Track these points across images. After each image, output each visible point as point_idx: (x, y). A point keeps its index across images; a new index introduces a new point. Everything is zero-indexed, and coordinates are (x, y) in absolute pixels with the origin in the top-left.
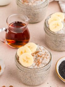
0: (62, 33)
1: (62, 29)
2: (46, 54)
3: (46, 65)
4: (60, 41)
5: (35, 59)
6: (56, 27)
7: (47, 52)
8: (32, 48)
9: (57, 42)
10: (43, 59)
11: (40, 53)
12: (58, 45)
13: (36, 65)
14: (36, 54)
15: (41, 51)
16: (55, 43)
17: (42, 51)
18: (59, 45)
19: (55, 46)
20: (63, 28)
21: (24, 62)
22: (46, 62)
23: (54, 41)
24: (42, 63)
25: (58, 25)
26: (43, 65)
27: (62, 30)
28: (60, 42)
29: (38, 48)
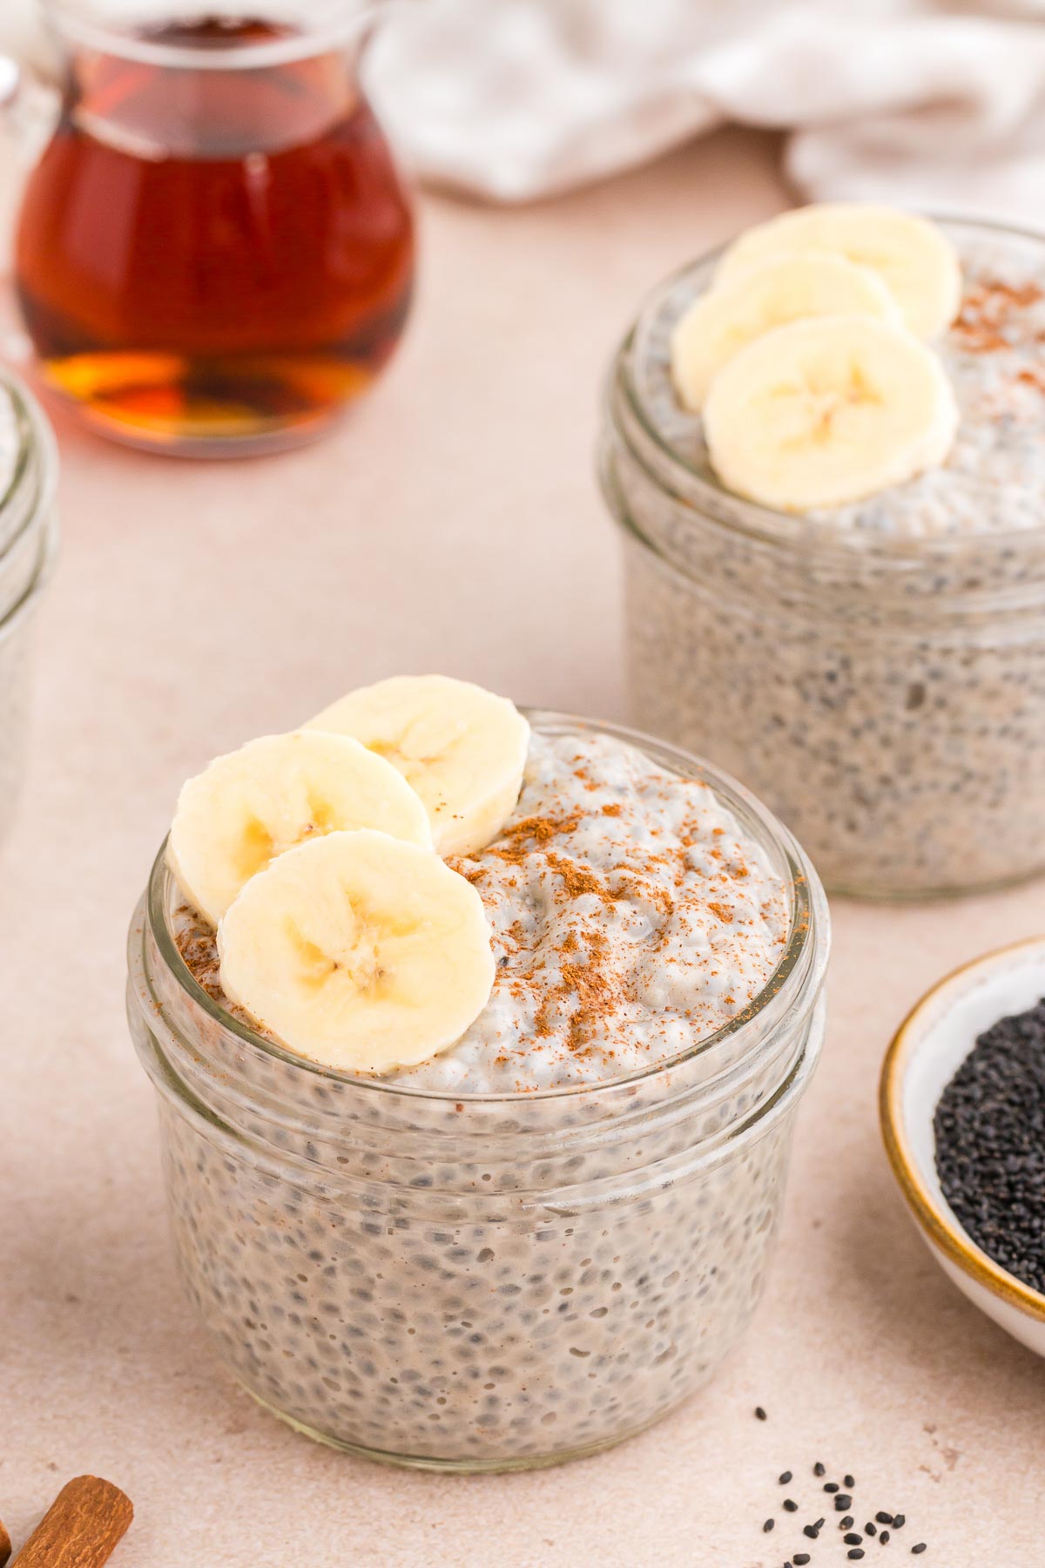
0: (942, 518)
1: (948, 464)
2: (698, 853)
3: (733, 1027)
4: (916, 673)
5: (515, 931)
6: (827, 419)
7: (708, 823)
8: (428, 761)
9: (855, 716)
10: (660, 934)
11: (593, 833)
12: (887, 764)
13: (542, 1026)
14: (516, 855)
15: (611, 811)
16: (820, 731)
17: (631, 800)
18: (905, 766)
19: (830, 782)
20: (961, 437)
21: (315, 983)
22: (725, 973)
23: (798, 684)
24: (658, 994)
25: (859, 391)
26: (679, 1035)
27: (936, 478)
28: (917, 697)
29: (549, 769)
